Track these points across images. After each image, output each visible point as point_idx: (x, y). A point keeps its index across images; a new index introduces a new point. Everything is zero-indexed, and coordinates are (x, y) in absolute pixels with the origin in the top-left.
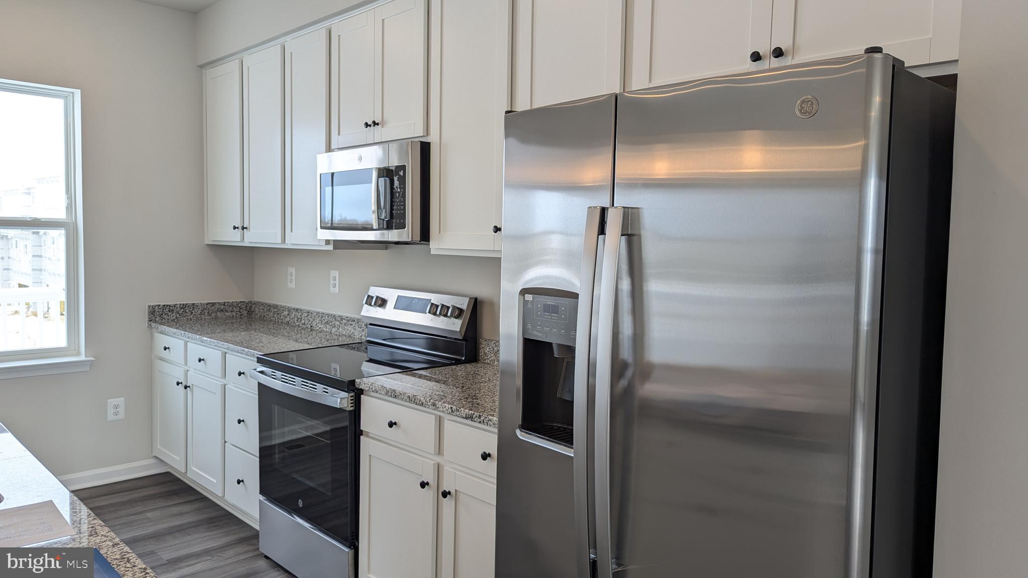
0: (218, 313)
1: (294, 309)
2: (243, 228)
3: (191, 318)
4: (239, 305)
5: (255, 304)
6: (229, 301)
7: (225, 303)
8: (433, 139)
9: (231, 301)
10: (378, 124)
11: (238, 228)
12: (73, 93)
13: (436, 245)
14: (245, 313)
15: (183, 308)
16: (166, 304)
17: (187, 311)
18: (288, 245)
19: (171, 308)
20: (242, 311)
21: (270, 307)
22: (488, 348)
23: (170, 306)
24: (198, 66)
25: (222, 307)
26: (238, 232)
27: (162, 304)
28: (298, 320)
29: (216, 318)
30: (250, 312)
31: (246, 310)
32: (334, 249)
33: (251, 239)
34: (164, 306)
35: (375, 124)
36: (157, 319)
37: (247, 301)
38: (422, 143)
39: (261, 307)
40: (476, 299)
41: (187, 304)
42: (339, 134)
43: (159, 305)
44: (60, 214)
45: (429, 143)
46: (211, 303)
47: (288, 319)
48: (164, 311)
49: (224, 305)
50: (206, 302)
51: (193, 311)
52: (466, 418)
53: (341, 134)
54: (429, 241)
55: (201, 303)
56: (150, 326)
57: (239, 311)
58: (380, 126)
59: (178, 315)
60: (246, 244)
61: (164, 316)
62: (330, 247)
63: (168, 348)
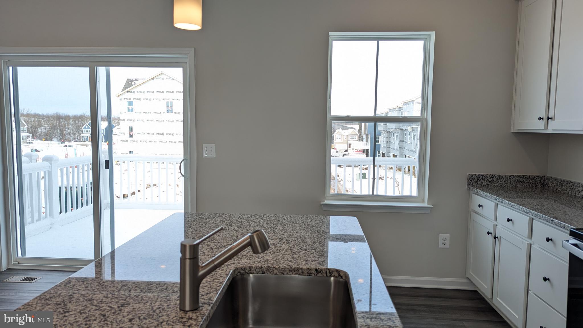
2: (548, 118)
4: (535, 178)
5: (549, 178)
9: (528, 175)
11: (542, 119)
12: (430, 35)
14: (539, 185)
15: (492, 178)
16: (480, 174)
17: (495, 180)
19: (484, 177)
20: (537, 183)
21: (563, 182)
23: (483, 176)
25: (521, 179)
27: (478, 174)
29: (516, 187)
30: (543, 185)
33: (555, 127)
36: (474, 184)
37: (542, 175)
41: (495, 175)
43: (475, 175)
44: (417, 113)
46: (513, 175)
48: (479, 179)
49: (523, 177)
50: (509, 174)
51: (499, 181)
55: (505, 175)
56: (469, 189)
57: (535, 183)
59: (488, 182)
60: (550, 131)
61: (478, 182)
63: (482, 206)
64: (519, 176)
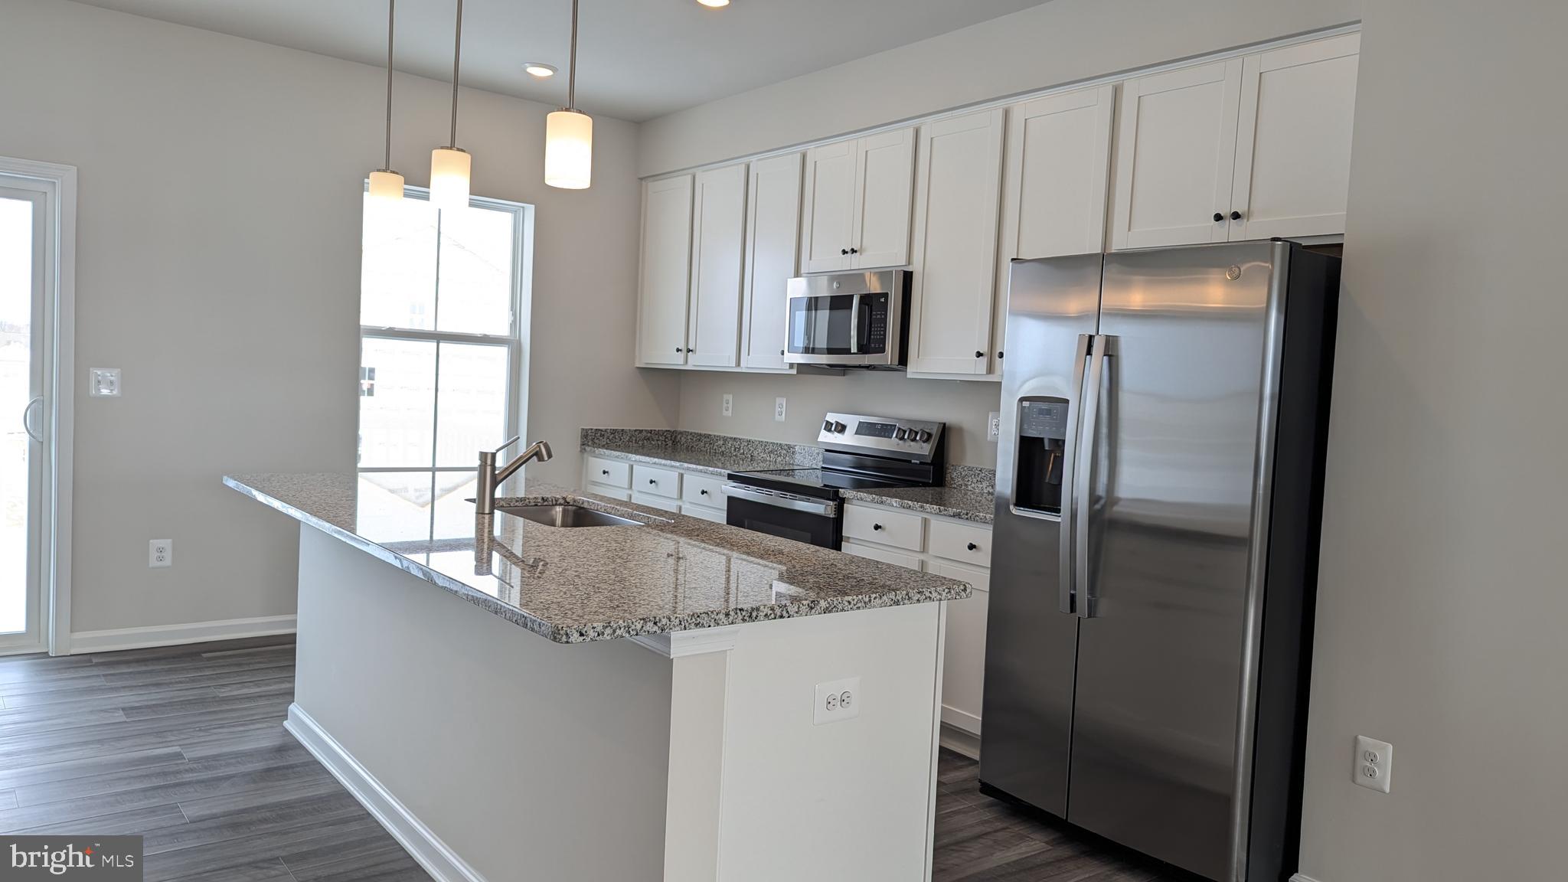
1: (731, 438)
2: (689, 351)
4: (665, 434)
5: (681, 433)
6: (655, 429)
7: (652, 430)
8: (916, 268)
9: (657, 429)
10: (856, 252)
11: (681, 350)
12: (523, 207)
13: (913, 369)
14: (670, 443)
15: (613, 433)
16: (598, 428)
17: (617, 437)
18: (743, 369)
19: (603, 433)
21: (700, 437)
22: (955, 473)
23: (601, 430)
25: (649, 435)
26: (681, 355)
28: (734, 450)
29: (643, 446)
30: (675, 442)
31: (671, 438)
32: (797, 373)
33: (695, 363)
34: (597, 430)
35: (853, 251)
36: (590, 443)
37: (673, 430)
38: (904, 271)
39: (689, 437)
40: (945, 424)
41: (616, 430)
42: (810, 259)
43: (592, 429)
44: (503, 331)
45: (912, 272)
46: (639, 430)
47: (723, 449)
48: (597, 435)
49: (651, 433)
50: (635, 428)
51: (622, 437)
53: (813, 258)
54: (906, 365)
55: (631, 430)
56: (583, 451)
57: (665, 441)
58: (858, 254)
59: (608, 440)
60: (688, 367)
61: (597, 441)
62: (794, 371)
63: (607, 472)
64: (646, 431)
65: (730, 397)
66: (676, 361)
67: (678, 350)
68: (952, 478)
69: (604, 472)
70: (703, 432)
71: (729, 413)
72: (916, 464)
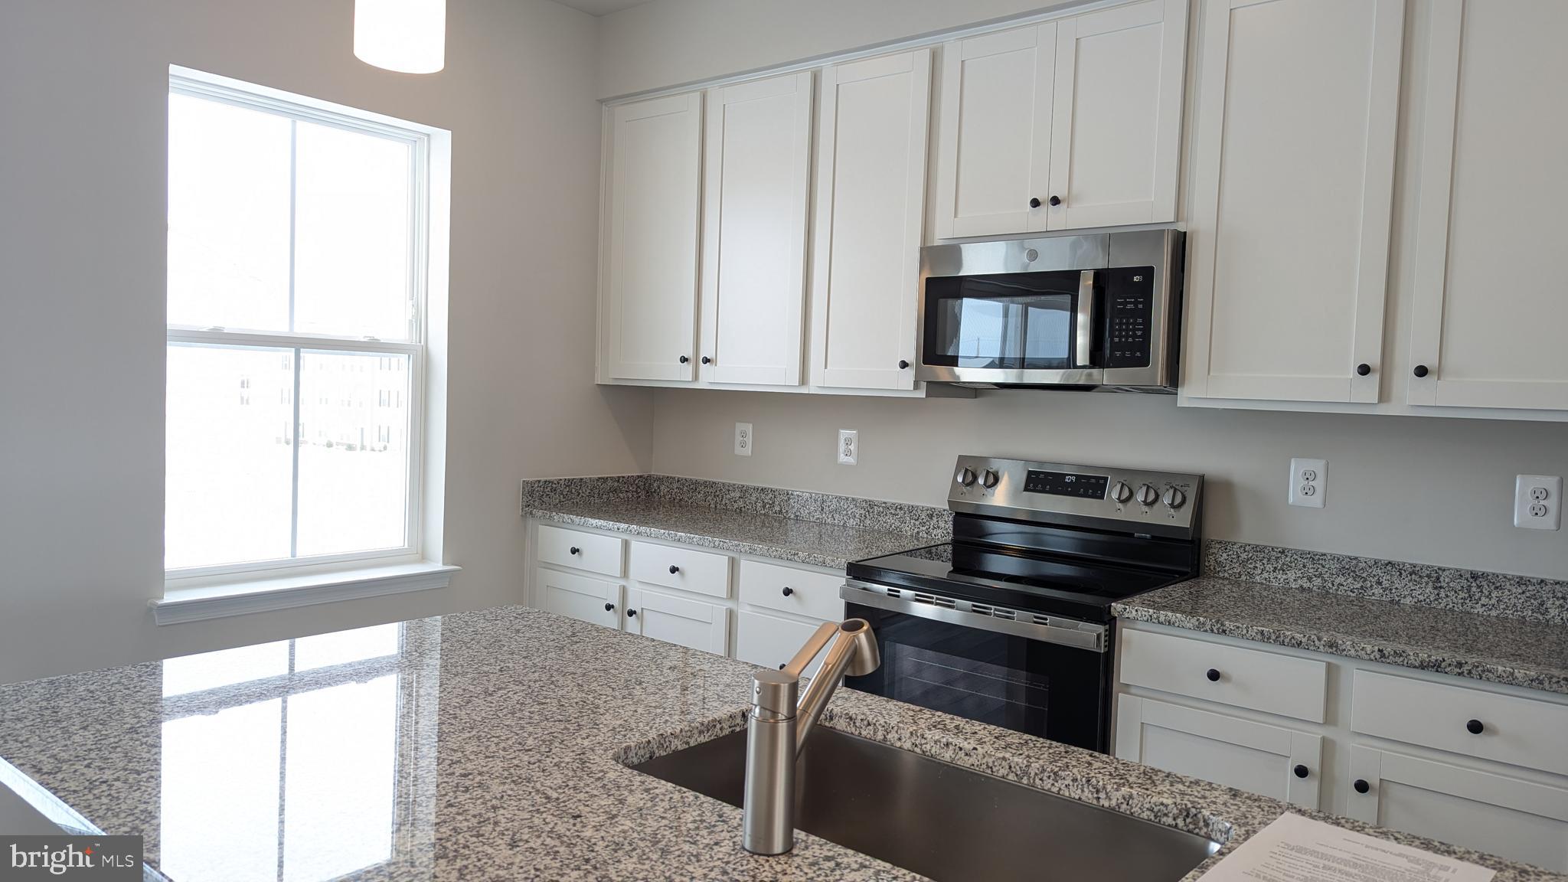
0: (611, 494)
1: (756, 489)
2: (702, 360)
3: (577, 503)
4: (637, 482)
5: (659, 479)
6: (623, 475)
7: (619, 477)
8: (1195, 226)
9: (626, 475)
10: (1061, 201)
12: (428, 135)
13: (1188, 395)
14: (643, 494)
15: (569, 486)
16: (548, 479)
17: (573, 490)
18: (811, 389)
20: (639, 490)
21: (695, 486)
22: (1225, 555)
23: (552, 482)
24: (597, 100)
26: (688, 368)
27: (542, 479)
28: (764, 507)
29: (608, 502)
31: (644, 489)
32: (927, 395)
34: (546, 482)
35: (1055, 201)
36: (536, 504)
37: (646, 475)
38: (1170, 232)
39: (674, 485)
40: (1204, 477)
41: (573, 480)
43: (539, 481)
45: (1186, 234)
46: (603, 478)
47: (741, 504)
48: (546, 490)
49: (618, 481)
50: (597, 476)
51: (580, 491)
52: (1423, 666)
55: (591, 479)
56: (528, 515)
57: (636, 491)
58: (1062, 207)
59: (562, 496)
60: (700, 385)
62: (921, 394)
63: (578, 550)
64: (612, 478)
65: (749, 428)
66: (679, 376)
67: (684, 360)
68: (1219, 563)
69: (574, 551)
70: (702, 478)
71: (748, 451)
72: (1145, 538)
